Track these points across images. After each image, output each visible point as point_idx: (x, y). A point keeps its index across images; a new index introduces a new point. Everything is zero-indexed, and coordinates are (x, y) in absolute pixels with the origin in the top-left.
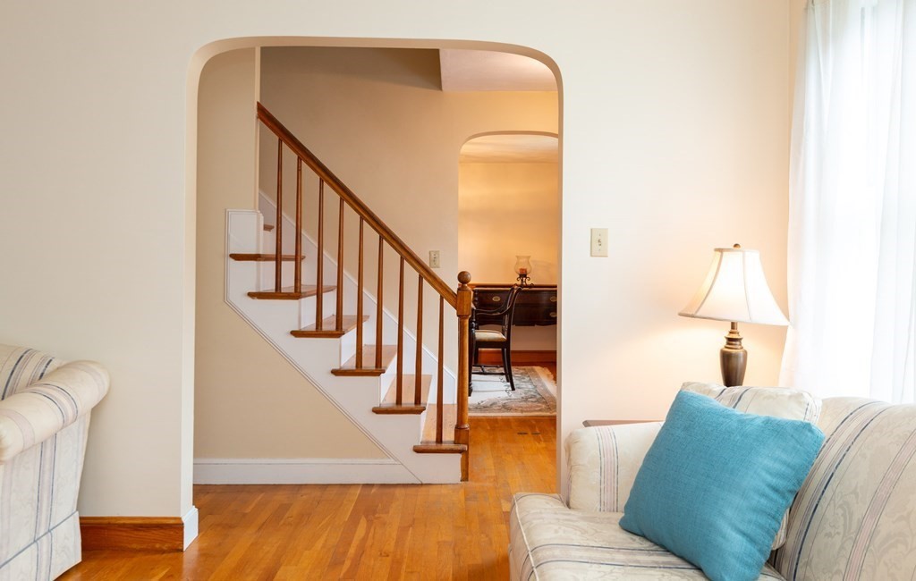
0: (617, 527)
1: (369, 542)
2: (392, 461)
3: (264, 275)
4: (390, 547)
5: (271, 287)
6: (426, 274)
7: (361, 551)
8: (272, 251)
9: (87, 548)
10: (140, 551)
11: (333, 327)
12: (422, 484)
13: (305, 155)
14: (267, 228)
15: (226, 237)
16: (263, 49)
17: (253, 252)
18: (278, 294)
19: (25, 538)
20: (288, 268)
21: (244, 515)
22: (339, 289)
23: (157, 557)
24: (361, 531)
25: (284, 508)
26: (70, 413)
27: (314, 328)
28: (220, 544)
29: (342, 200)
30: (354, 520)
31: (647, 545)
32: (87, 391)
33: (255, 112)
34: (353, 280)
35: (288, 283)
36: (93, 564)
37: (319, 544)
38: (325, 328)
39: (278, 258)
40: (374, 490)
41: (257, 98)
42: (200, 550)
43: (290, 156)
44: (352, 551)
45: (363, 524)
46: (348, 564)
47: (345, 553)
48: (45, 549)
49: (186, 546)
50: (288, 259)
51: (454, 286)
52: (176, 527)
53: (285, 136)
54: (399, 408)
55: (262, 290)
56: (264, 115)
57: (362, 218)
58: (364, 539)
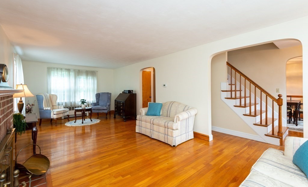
0: (292, 162)
1: (246, 151)
2: (259, 136)
3: (228, 95)
4: (251, 153)
5: (230, 97)
6: (268, 94)
7: (243, 152)
8: (230, 90)
9: (194, 136)
10: (203, 139)
11: (244, 106)
12: (267, 143)
13: (237, 70)
14: (229, 85)
15: (221, 87)
16: (228, 52)
17: (226, 90)
18: (231, 98)
19: (184, 132)
20: (233, 93)
21: (223, 139)
22: (250, 97)
23: (204, 141)
24: (245, 148)
25: (231, 139)
26: (190, 115)
27: (239, 105)
28: (216, 142)
29: (245, 79)
30: (245, 146)
31: (297, 168)
32: (193, 112)
33: (226, 63)
34: (253, 94)
35: (233, 96)
36: (195, 139)
37: (235, 148)
38: (242, 105)
39: (231, 91)
40: (253, 141)
41: (227, 61)
42: (213, 142)
43: (233, 71)
44: (241, 151)
45: (247, 147)
46: (239, 153)
47: (239, 151)
48: (187, 135)
49: (210, 141)
50: (233, 91)
51: (277, 98)
52: (208, 137)
53: (233, 67)
54: (261, 125)
55: (228, 97)
56: (228, 64)
57: (250, 82)
58: (245, 150)
